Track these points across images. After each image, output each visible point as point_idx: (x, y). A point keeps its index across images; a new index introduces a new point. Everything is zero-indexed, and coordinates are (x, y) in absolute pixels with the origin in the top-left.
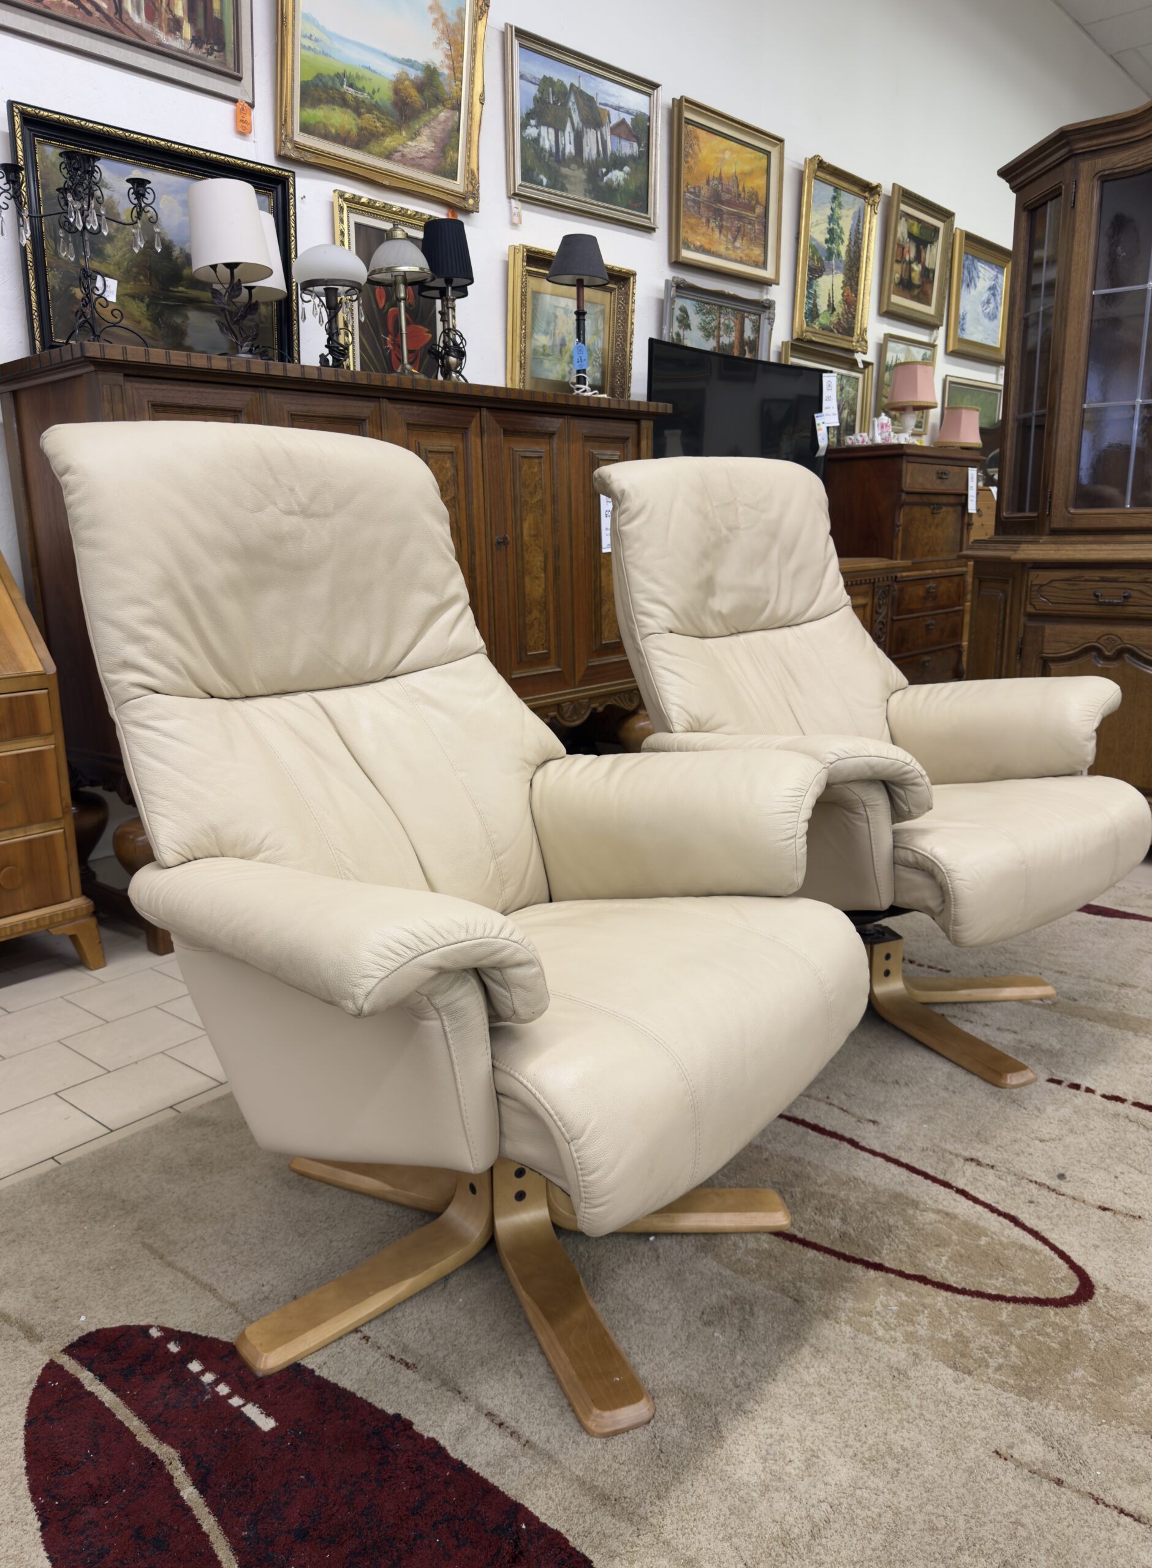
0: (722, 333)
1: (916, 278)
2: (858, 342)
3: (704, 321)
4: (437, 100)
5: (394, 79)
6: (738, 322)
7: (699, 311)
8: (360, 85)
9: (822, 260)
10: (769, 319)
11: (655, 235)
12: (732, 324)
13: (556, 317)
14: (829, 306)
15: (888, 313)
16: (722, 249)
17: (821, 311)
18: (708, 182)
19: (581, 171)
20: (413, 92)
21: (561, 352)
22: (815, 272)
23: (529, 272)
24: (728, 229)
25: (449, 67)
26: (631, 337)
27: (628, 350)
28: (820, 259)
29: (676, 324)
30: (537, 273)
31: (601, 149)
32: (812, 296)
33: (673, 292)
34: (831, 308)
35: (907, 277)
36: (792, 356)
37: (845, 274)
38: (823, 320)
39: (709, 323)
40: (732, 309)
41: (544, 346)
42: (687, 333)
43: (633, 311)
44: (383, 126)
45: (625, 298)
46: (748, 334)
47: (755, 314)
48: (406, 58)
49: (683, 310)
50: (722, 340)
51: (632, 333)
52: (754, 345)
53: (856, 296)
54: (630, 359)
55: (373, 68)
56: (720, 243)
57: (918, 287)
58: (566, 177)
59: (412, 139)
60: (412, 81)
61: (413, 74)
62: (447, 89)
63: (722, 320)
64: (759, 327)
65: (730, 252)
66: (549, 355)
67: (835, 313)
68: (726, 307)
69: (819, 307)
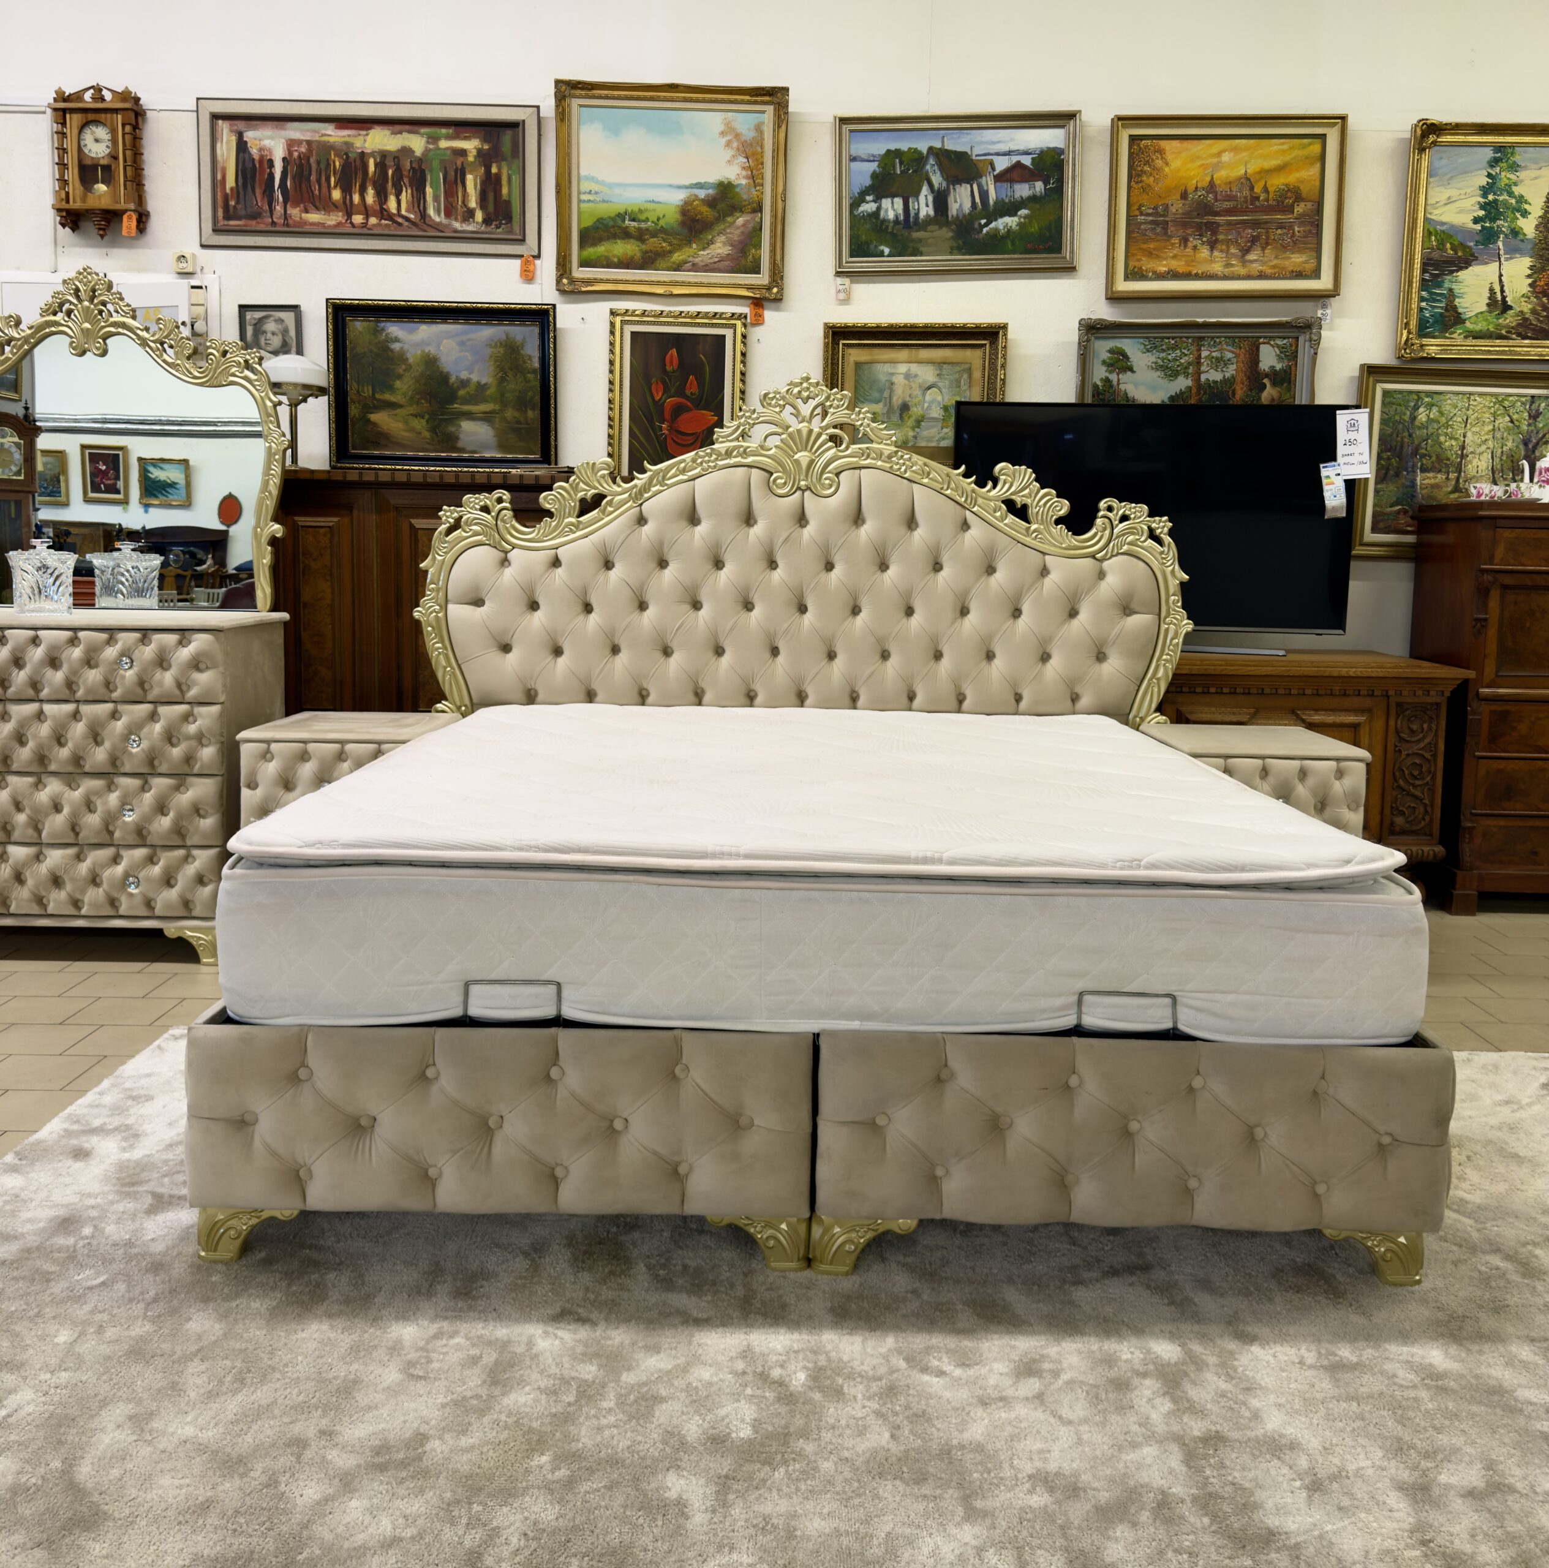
0: (1203, 368)
3: (1163, 359)
4: (735, 208)
5: (681, 203)
6: (1243, 351)
7: (1153, 349)
8: (643, 217)
9: (1463, 246)
10: (1310, 340)
12: (1229, 355)
13: (893, 383)
14: (1492, 303)
16: (1217, 268)
17: (1468, 316)
18: (1184, 196)
19: (945, 229)
20: (705, 210)
21: (902, 416)
22: (1447, 265)
23: (848, 345)
24: (1228, 242)
25: (747, 177)
28: (1458, 247)
29: (1100, 369)
30: (859, 345)
31: (978, 200)
33: (1081, 336)
34: (1498, 304)
36: (1381, 381)
37: (1538, 257)
38: (1476, 325)
39: (1175, 360)
40: (1230, 337)
42: (1126, 377)
44: (671, 244)
46: (1271, 363)
47: (1284, 339)
48: (695, 182)
49: (1119, 352)
50: (1203, 377)
52: (1284, 378)
55: (656, 199)
56: (1212, 261)
58: (920, 240)
59: (704, 249)
60: (702, 200)
61: (702, 194)
62: (745, 197)
63: (1204, 354)
64: (1292, 353)
67: (1511, 312)
68: (1213, 338)
69: (1460, 310)
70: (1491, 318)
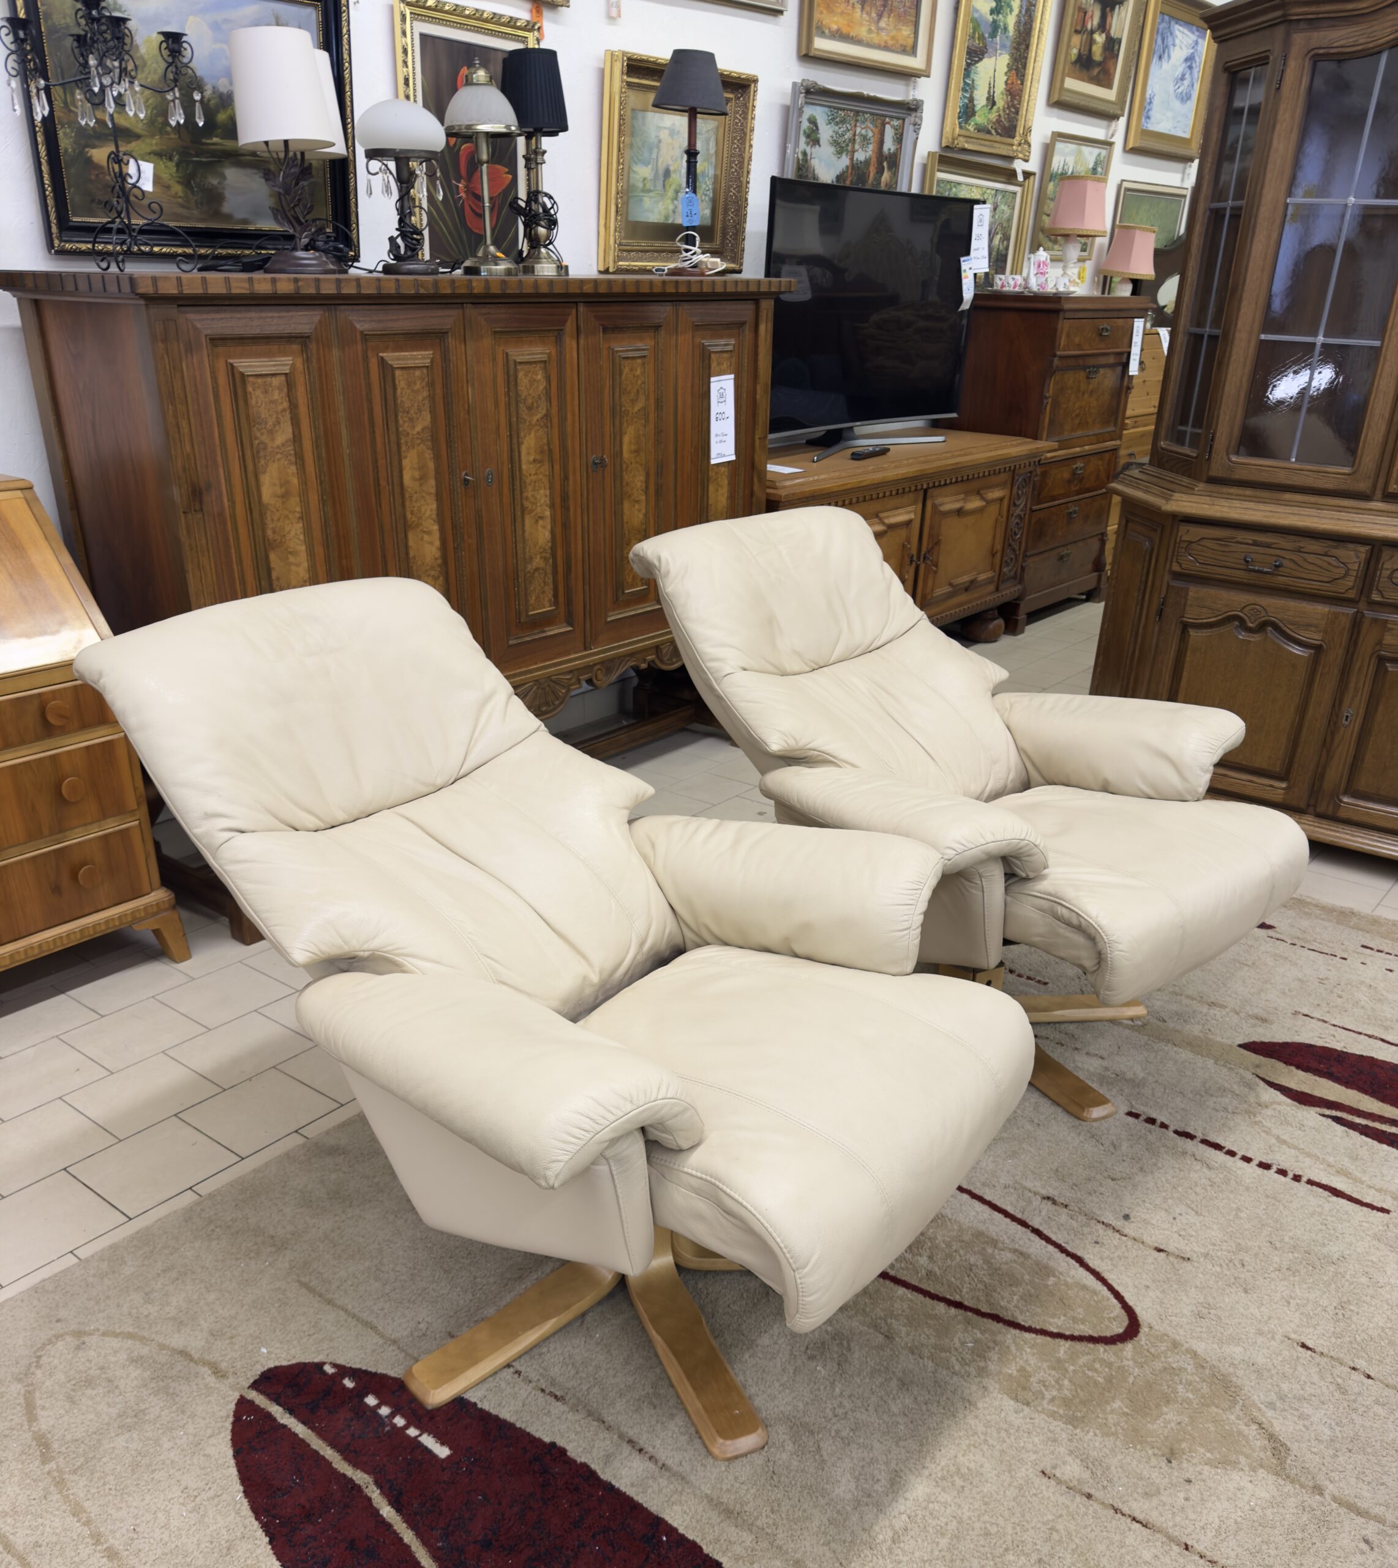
0: (857, 147)
1: (1097, 53)
2: (1020, 144)
3: (837, 133)
6: (876, 130)
7: (832, 121)
9: (984, 38)
10: (915, 125)
11: (782, 19)
12: (870, 134)
13: (660, 141)
14: (988, 99)
15: (1060, 103)
16: (863, 32)
17: (977, 108)
21: (664, 186)
22: (975, 55)
23: (630, 85)
24: (873, 5)
26: (749, 164)
27: (744, 180)
28: (982, 37)
29: (803, 139)
30: (639, 86)
32: (968, 88)
33: (801, 99)
34: (991, 101)
35: (1086, 53)
36: (939, 171)
37: (1012, 55)
38: (980, 119)
39: (843, 135)
40: (872, 114)
41: (645, 179)
42: (816, 150)
43: (752, 130)
45: (743, 112)
46: (889, 145)
47: (898, 118)
49: (813, 121)
50: (856, 155)
51: (750, 159)
52: (893, 161)
53: (1022, 84)
54: (747, 193)
56: (861, 24)
57: (1099, 64)
63: (858, 130)
64: (902, 135)
65: (873, 35)
66: (649, 191)
67: (995, 108)
68: (864, 113)
69: (976, 102)
70: (986, 110)
